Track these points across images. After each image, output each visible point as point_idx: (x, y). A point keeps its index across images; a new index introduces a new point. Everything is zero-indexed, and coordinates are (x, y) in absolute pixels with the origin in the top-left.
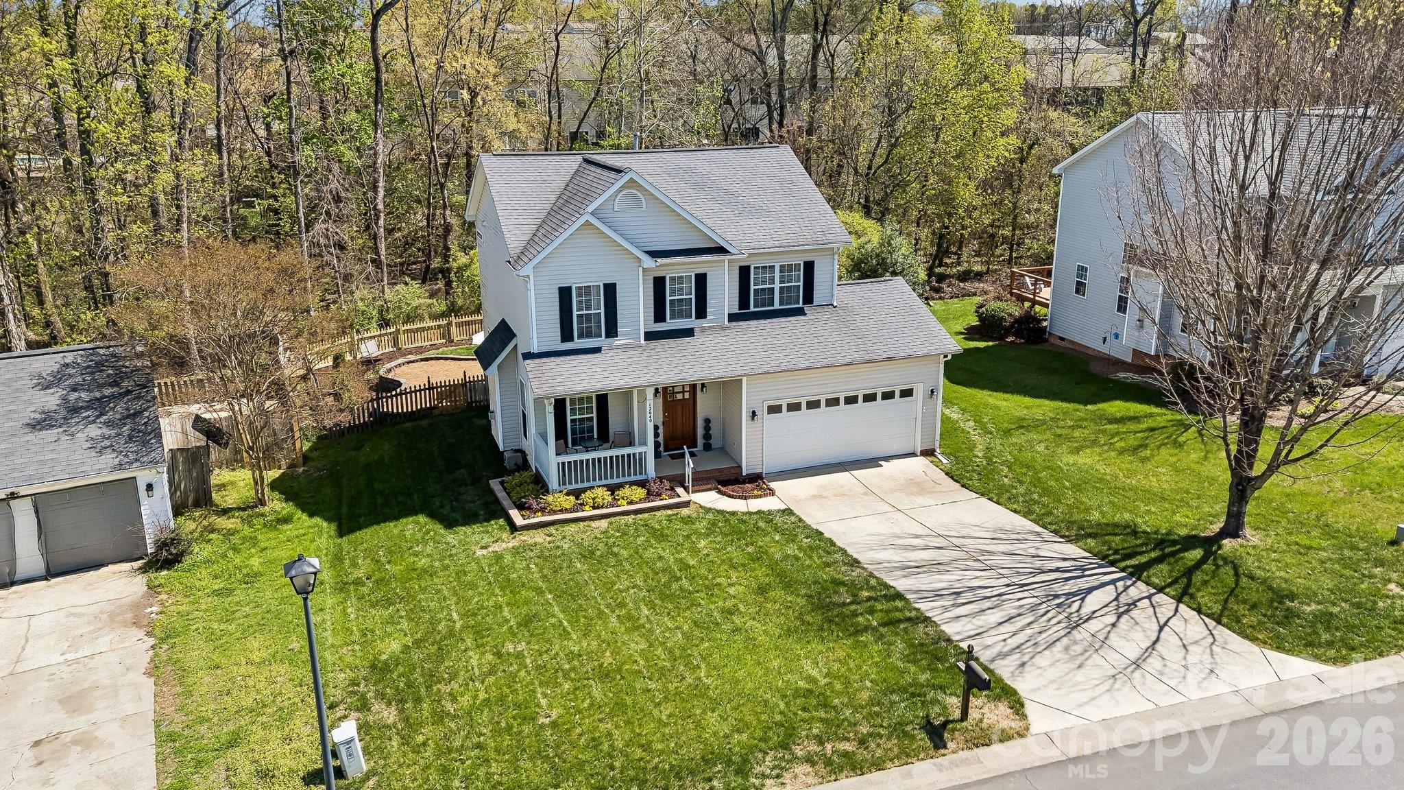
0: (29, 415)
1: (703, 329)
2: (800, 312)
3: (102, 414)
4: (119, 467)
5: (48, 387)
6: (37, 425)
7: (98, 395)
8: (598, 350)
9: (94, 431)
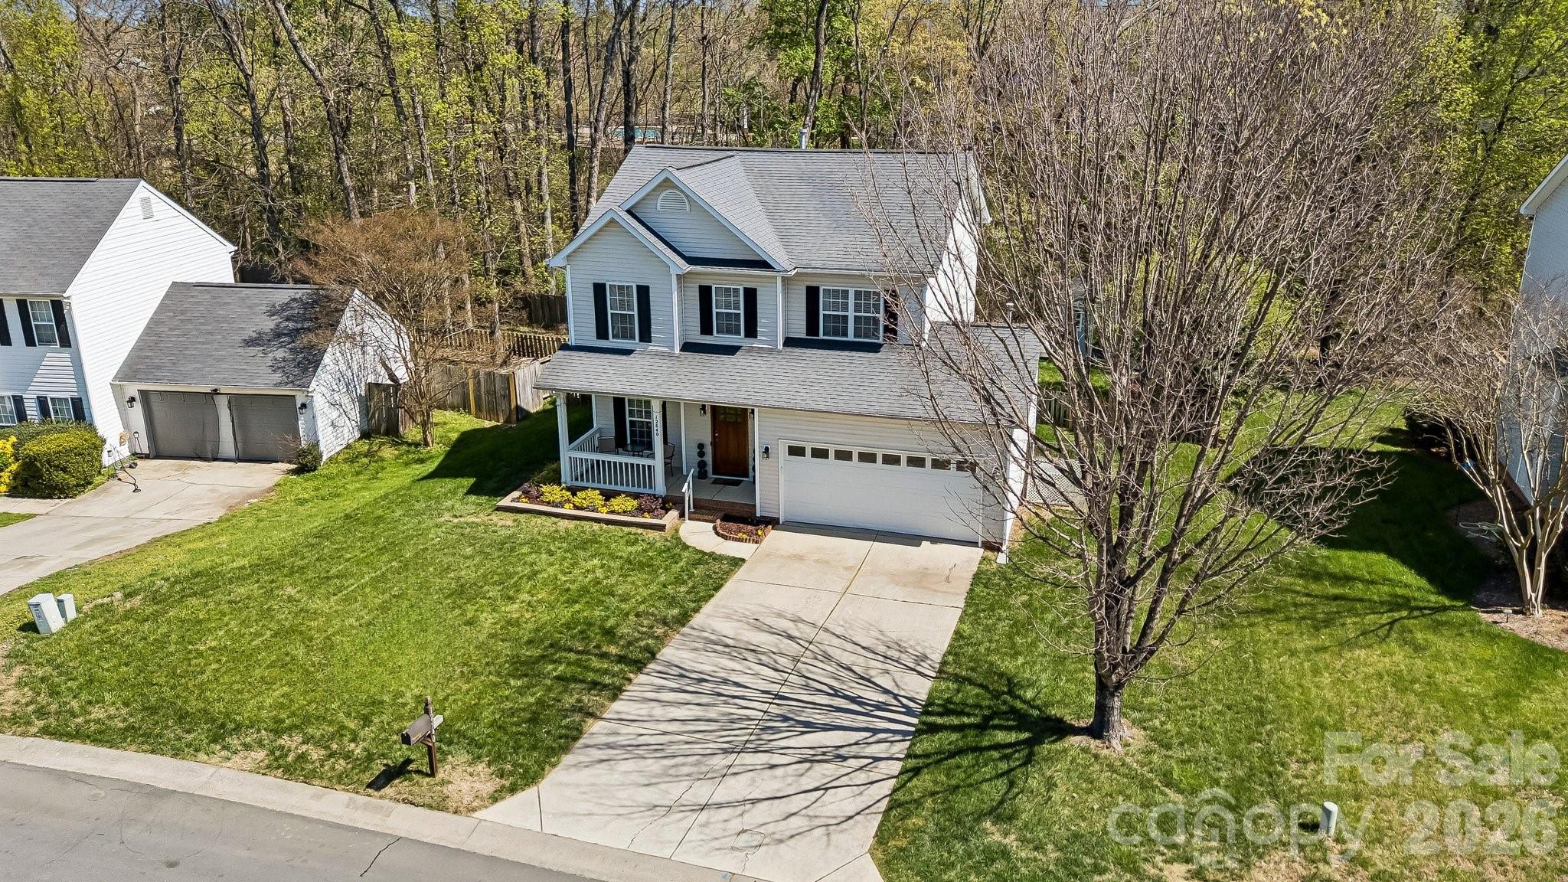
0: (250, 333)
1: (751, 350)
2: (875, 348)
3: (293, 342)
4: (277, 385)
5: (273, 315)
6: (250, 343)
7: (299, 326)
8: (628, 352)
9: (280, 354)
